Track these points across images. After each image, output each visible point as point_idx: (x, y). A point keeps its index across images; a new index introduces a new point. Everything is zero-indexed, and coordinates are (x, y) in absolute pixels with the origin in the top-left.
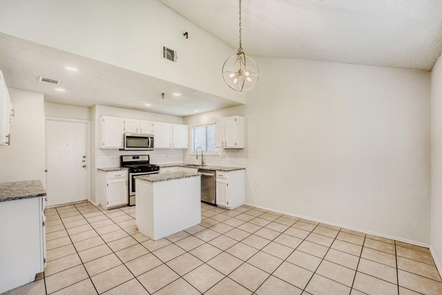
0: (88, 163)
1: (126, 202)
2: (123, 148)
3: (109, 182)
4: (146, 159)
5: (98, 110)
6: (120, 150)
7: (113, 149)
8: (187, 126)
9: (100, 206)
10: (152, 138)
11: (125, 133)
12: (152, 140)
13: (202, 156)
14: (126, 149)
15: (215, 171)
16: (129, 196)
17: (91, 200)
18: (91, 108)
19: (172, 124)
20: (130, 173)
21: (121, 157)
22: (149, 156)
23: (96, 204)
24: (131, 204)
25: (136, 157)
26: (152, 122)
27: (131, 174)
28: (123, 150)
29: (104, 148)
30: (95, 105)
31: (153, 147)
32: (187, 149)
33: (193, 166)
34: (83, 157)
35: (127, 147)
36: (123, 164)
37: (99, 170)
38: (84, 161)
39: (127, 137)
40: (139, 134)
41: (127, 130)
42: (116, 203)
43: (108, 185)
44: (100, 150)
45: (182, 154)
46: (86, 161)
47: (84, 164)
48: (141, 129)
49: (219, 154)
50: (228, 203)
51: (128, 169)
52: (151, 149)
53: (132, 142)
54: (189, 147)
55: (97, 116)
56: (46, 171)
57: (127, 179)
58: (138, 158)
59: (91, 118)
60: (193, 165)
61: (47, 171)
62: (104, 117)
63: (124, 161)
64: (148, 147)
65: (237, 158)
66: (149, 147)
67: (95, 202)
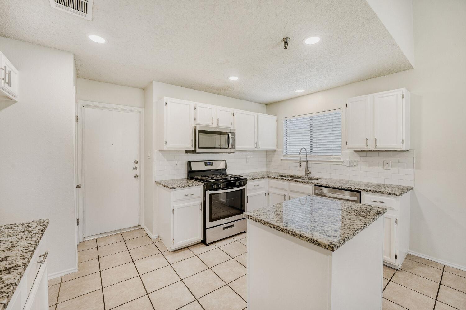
0: (141, 171)
1: (200, 238)
2: (193, 149)
3: (176, 206)
4: (221, 166)
5: (157, 90)
6: (187, 152)
7: (177, 151)
8: (274, 118)
9: (159, 239)
10: (233, 134)
11: (196, 125)
12: (233, 137)
13: (306, 162)
14: (198, 150)
15: (360, 192)
16: (205, 229)
17: (145, 226)
18: (145, 90)
19: (257, 113)
20: (207, 191)
21: (189, 164)
22: (225, 161)
23: (154, 236)
24: (207, 242)
25: (209, 163)
26: (231, 110)
27: (208, 193)
28: (194, 152)
29: (166, 149)
30: (151, 83)
31: (234, 149)
32: (275, 151)
33: (289, 178)
34: (135, 163)
35: (199, 148)
36: (193, 175)
37: (157, 183)
38: (136, 168)
39: (200, 132)
40: (215, 127)
41: (198, 122)
42: (185, 241)
43: (173, 211)
44: (159, 152)
45: (266, 159)
46: (138, 168)
47: (136, 172)
48: (218, 120)
49: (342, 160)
50: (396, 257)
51: (203, 184)
52: (232, 150)
53: (205, 140)
54: (277, 148)
55: (154, 99)
56: (78, 187)
57: (201, 201)
58: (211, 164)
59: (146, 104)
60: (288, 176)
61: (80, 188)
62: (166, 99)
63: (193, 169)
64: (227, 148)
65: (389, 168)
66: (230, 147)
67: (152, 232)
